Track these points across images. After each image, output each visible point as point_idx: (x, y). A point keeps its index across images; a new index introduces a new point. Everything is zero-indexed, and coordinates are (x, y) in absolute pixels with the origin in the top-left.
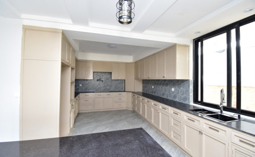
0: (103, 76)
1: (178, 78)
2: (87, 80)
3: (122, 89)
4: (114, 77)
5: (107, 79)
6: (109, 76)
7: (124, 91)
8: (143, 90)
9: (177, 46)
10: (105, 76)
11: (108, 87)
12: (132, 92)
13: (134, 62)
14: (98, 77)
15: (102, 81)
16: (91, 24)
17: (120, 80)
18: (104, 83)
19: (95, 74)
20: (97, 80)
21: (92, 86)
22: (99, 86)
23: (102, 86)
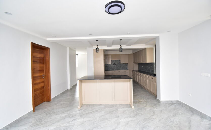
0: (116, 62)
1: (147, 62)
2: (108, 64)
3: (127, 69)
4: (122, 62)
5: (118, 63)
6: (119, 62)
7: (128, 70)
8: (138, 69)
9: (147, 49)
10: (117, 62)
11: (119, 68)
12: (132, 70)
13: (133, 53)
14: (113, 62)
15: (116, 65)
16: (113, 46)
17: (125, 64)
18: (117, 66)
19: (112, 61)
20: (113, 64)
21: (110, 67)
22: (114, 67)
23: (115, 67)
